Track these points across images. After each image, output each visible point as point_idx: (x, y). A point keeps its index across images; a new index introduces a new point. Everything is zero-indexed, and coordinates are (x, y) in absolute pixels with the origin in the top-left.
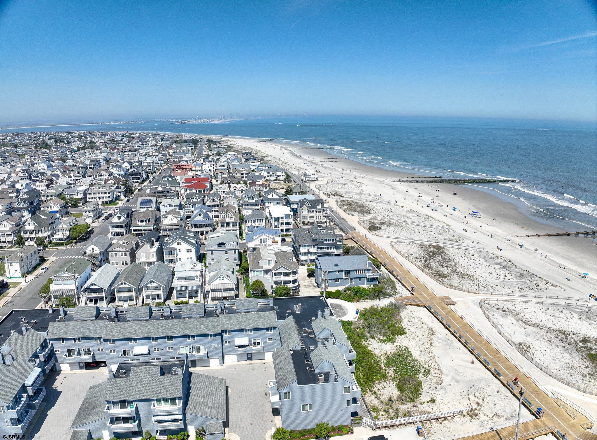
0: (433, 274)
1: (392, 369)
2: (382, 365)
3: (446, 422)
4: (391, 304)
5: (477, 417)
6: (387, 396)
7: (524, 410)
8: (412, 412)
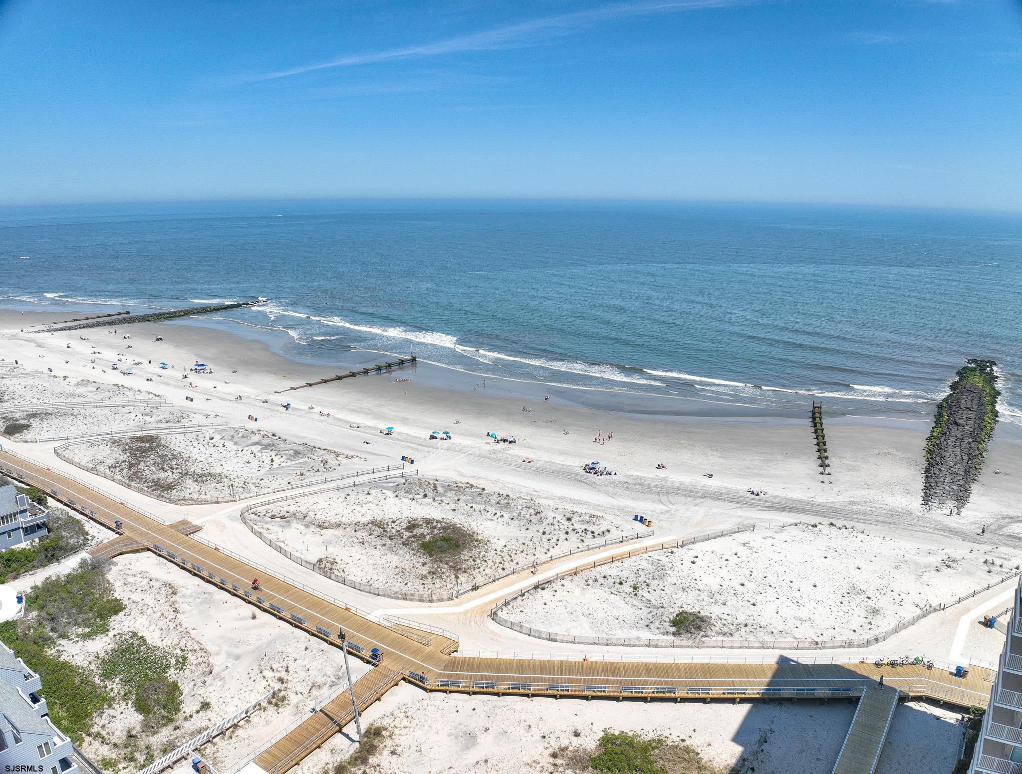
0: (149, 487)
1: (117, 680)
2: (97, 681)
3: (240, 732)
4: (83, 563)
5: (286, 702)
6: (122, 731)
7: (354, 662)
8: (176, 741)
